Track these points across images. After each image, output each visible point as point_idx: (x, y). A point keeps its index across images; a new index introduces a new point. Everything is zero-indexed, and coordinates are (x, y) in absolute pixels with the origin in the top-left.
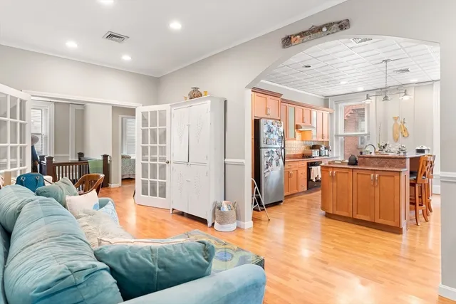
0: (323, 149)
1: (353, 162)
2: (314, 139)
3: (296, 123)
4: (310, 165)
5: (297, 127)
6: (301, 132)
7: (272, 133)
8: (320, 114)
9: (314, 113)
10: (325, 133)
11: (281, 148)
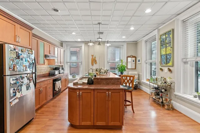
0: (60, 69)
1: (90, 82)
2: (56, 64)
3: (45, 54)
4: (55, 81)
5: (46, 56)
6: (48, 59)
7: (22, 59)
8: (59, 50)
9: (56, 49)
10: (62, 61)
11: (33, 73)
